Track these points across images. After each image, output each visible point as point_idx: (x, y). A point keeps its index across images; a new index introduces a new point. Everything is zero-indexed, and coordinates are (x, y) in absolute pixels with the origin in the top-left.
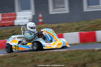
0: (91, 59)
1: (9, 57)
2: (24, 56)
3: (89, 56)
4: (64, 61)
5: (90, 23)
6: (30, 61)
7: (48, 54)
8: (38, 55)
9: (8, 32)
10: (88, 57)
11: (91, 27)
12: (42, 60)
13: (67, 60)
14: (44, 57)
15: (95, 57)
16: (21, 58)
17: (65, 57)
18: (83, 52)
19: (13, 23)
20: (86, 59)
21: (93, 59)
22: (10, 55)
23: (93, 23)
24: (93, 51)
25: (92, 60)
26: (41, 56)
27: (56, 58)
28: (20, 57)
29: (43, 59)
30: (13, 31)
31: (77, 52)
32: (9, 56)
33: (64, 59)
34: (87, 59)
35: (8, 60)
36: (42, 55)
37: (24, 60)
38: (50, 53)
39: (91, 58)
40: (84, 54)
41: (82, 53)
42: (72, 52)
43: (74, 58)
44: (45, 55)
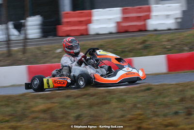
1: (137, 92)
2: (164, 90)
6: (177, 99)
8: (192, 88)
9: (135, 43)
16: (160, 94)
19: (145, 25)
22: (137, 87)
28: (157, 91)
30: (144, 42)
32: (137, 89)
35: (134, 97)
37: (165, 97)
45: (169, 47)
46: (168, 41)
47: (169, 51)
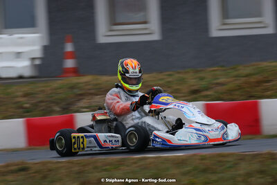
5: (236, 73)
7: (128, 166)
8: (96, 168)
10: (259, 176)
11: (240, 88)
18: (241, 159)
20: (253, 180)
23: (247, 76)
24: (273, 157)
25: (273, 183)
31: (220, 162)
38: (135, 163)
40: (244, 168)
41: (236, 164)
42: (203, 158)
45: (27, 105)
46: (26, 95)
47: (28, 112)
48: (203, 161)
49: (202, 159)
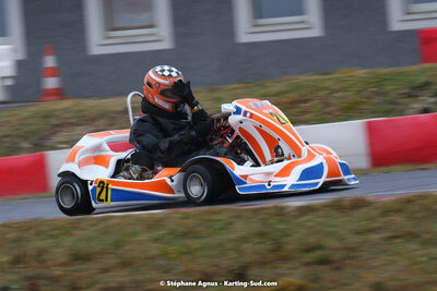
0: (270, 247)
3: (262, 235)
4: (152, 258)
6: (5, 259)
8: (40, 234)
10: (257, 240)
12: (60, 254)
13: (164, 255)
14: (68, 242)
15: (285, 240)
17: (156, 240)
18: (236, 217)
20: (248, 247)
21: (278, 248)
24: (280, 212)
25: (274, 251)
26: (52, 236)
27: (118, 245)
29: (61, 250)
31: (209, 221)
33: (154, 249)
34: (252, 250)
36: (56, 232)
38: (94, 225)
39: (268, 245)
40: (241, 228)
41: (230, 223)
43: (194, 244)
44: (71, 235)
48: (185, 221)
49: (183, 218)
